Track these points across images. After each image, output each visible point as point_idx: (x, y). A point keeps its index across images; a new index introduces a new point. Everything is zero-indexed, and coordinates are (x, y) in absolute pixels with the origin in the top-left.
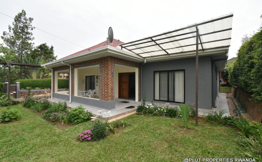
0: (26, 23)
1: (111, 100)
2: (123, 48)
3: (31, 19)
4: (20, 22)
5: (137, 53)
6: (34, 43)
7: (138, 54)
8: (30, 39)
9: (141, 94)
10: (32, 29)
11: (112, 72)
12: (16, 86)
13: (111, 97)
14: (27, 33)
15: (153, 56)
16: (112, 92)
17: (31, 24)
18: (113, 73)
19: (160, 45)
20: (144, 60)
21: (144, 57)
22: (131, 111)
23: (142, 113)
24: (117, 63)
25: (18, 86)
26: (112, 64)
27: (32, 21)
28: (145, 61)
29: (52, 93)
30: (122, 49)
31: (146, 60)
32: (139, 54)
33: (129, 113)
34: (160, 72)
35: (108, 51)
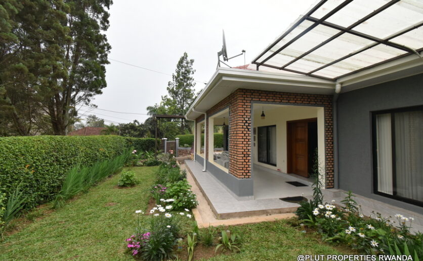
0: (187, 66)
1: (243, 177)
2: (261, 67)
3: (192, 61)
4: (182, 67)
5: (307, 72)
6: (195, 90)
7: (309, 75)
8: (191, 85)
9: (336, 171)
10: (193, 73)
11: (247, 119)
12: (176, 143)
13: (243, 171)
14: (188, 79)
15: (357, 69)
16: (246, 161)
17: (192, 67)
18: (248, 122)
19: (355, 29)
20: (335, 85)
21: (333, 77)
22: (288, 210)
23: (302, 225)
24: (260, 101)
25: (177, 142)
26: (246, 104)
27: (193, 63)
28: (338, 87)
29: (194, 154)
30: (258, 69)
31: (341, 84)
32: (314, 74)
33: (280, 213)
34: (394, 113)
35: (224, 78)
